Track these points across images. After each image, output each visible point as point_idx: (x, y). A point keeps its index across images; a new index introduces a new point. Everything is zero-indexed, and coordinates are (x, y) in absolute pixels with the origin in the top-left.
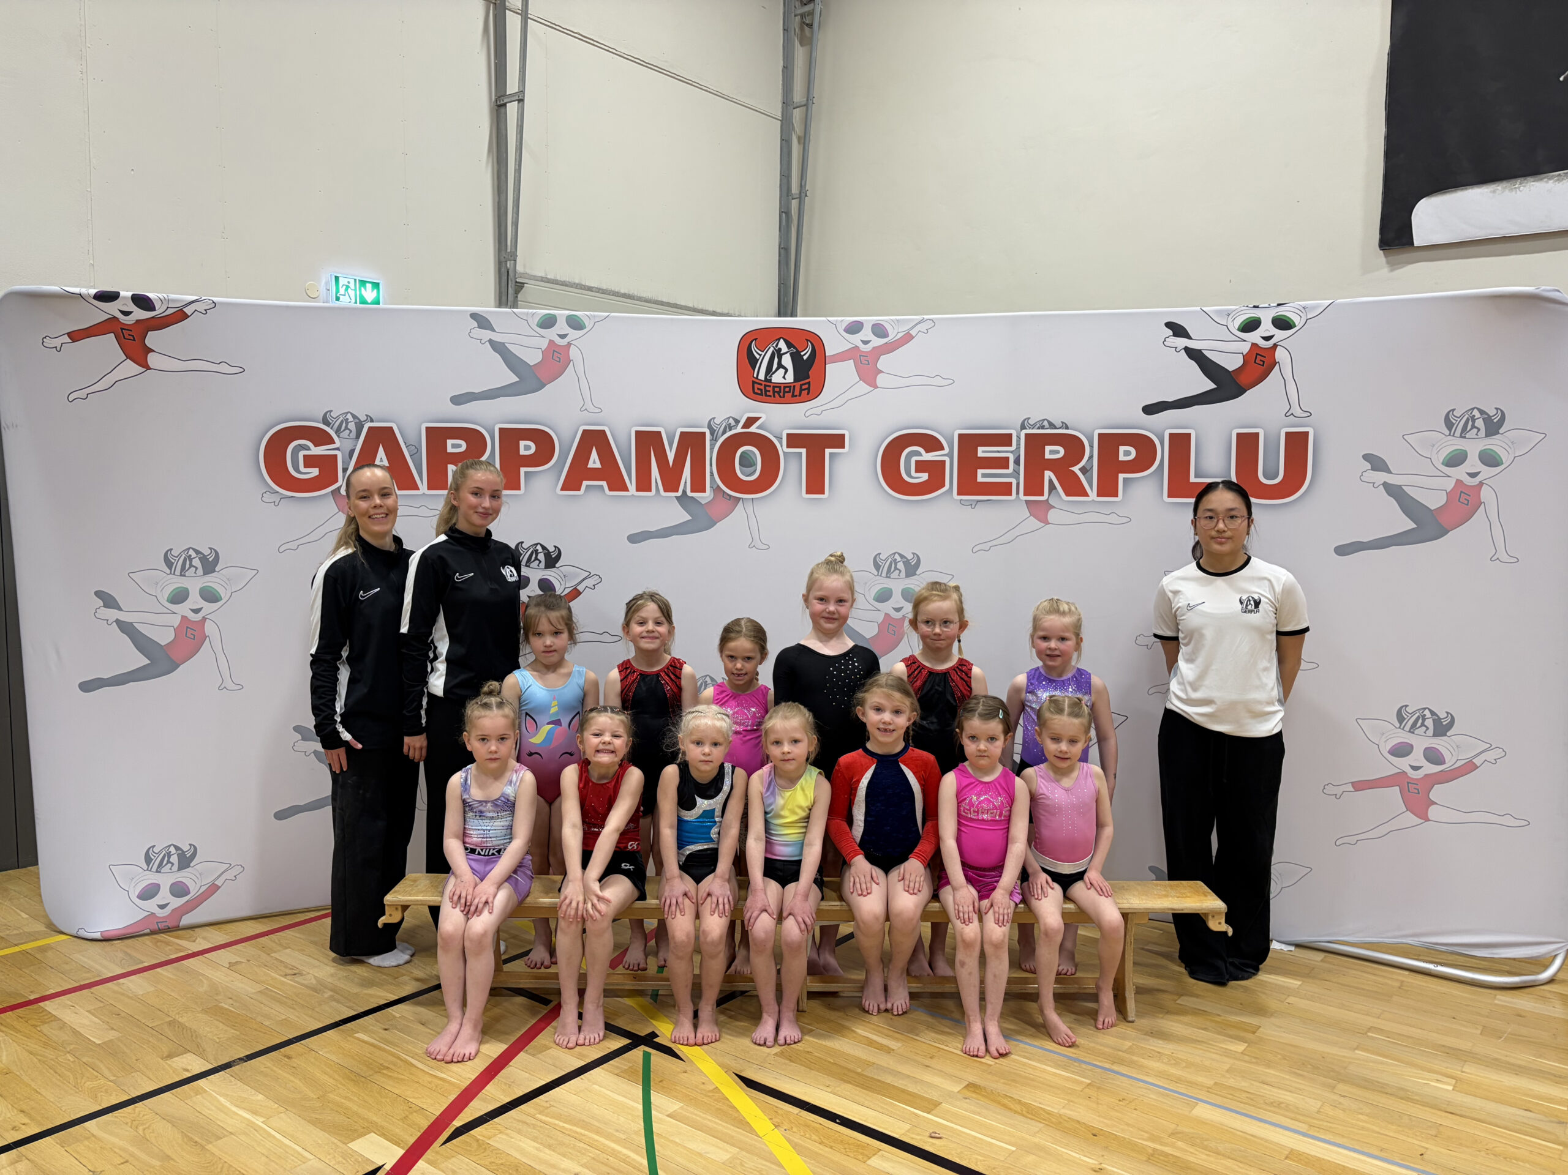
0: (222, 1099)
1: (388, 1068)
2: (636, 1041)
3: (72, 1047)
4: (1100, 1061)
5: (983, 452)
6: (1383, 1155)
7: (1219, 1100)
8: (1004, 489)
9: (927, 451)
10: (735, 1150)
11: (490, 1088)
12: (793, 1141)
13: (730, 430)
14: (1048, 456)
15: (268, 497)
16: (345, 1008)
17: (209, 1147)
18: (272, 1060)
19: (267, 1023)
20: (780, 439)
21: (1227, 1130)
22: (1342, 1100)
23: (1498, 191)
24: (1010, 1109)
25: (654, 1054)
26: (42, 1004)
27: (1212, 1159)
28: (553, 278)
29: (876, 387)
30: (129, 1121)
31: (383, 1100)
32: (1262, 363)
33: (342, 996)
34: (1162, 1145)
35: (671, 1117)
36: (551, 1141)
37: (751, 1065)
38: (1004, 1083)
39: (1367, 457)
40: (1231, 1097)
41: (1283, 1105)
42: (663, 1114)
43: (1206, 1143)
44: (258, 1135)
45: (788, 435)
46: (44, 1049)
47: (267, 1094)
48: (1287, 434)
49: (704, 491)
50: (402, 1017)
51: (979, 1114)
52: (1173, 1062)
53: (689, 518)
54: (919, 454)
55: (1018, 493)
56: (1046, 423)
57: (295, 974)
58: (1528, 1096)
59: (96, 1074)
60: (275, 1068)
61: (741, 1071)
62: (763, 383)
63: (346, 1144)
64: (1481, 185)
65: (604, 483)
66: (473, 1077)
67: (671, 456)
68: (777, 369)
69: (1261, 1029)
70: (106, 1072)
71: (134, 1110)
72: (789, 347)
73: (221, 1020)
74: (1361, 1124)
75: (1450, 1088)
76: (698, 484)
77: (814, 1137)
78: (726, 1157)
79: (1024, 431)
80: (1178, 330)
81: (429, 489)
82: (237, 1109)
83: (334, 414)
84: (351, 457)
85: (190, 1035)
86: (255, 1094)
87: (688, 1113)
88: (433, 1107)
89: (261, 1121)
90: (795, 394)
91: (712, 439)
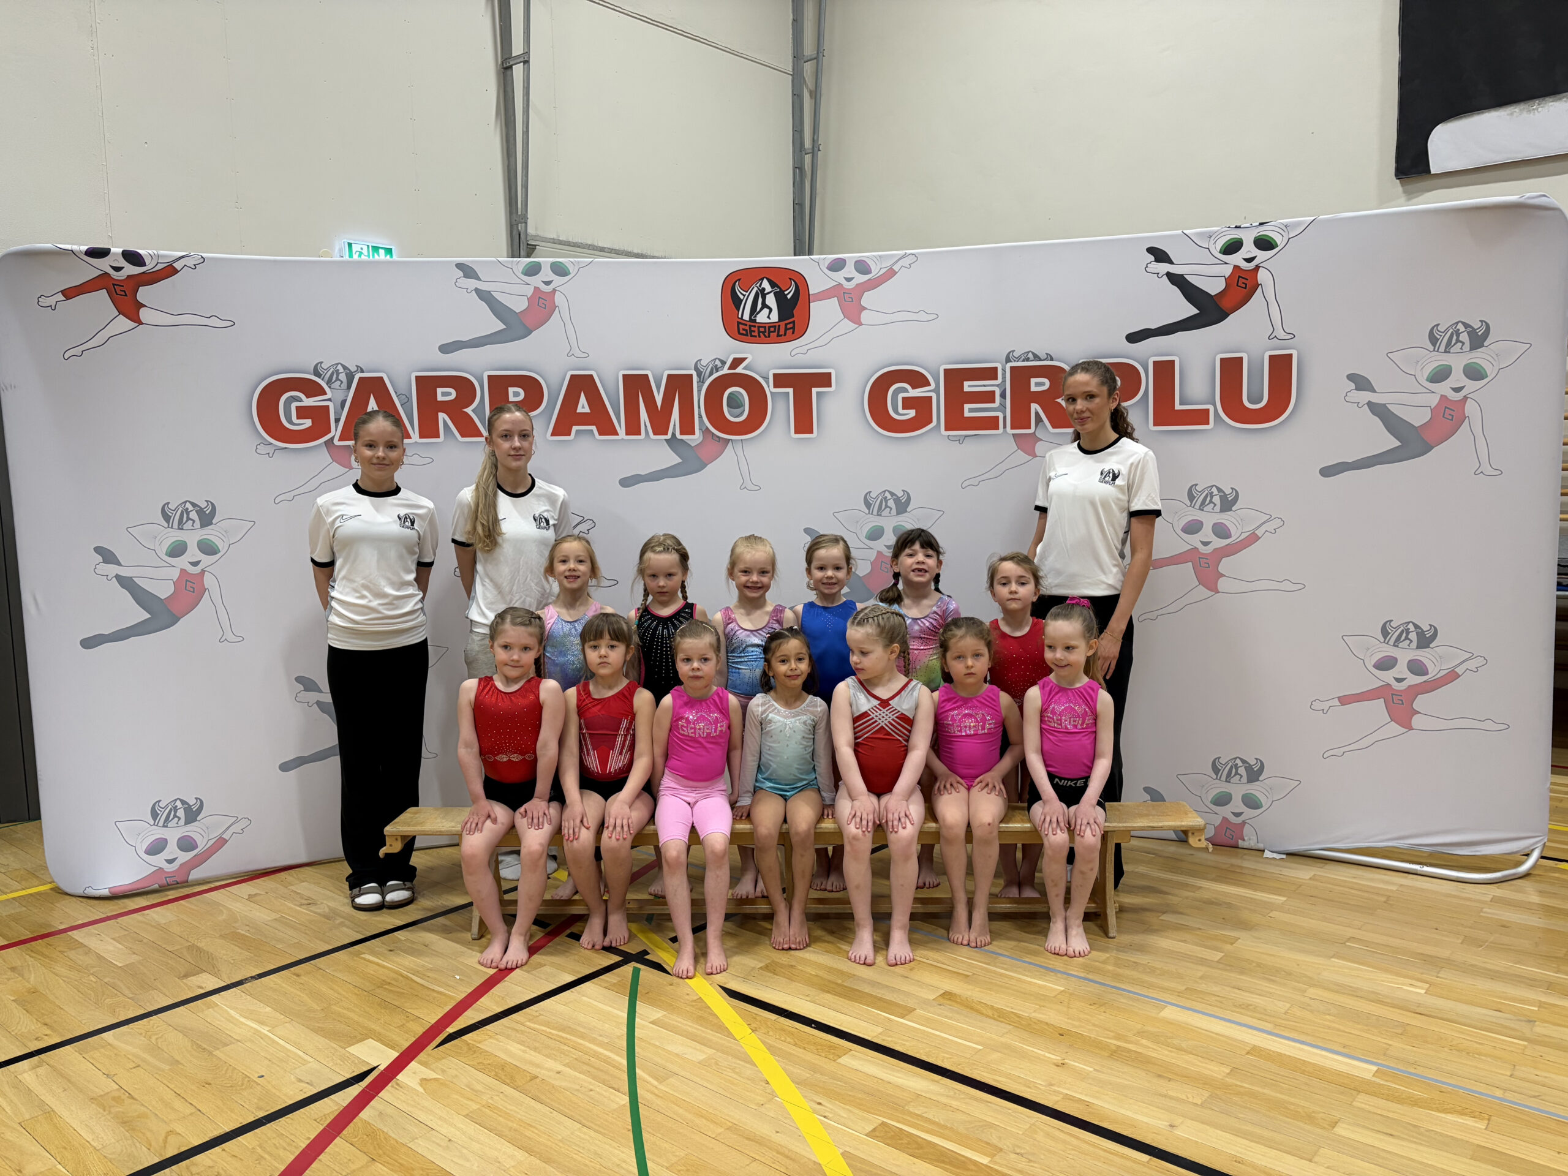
2: (627, 958)
3: (95, 969)
5: (969, 386)
6: (1345, 1051)
7: (1188, 1004)
8: (992, 423)
9: (914, 388)
10: (710, 1051)
11: (485, 999)
12: (768, 1043)
13: (717, 371)
14: (1033, 388)
15: (262, 449)
16: (355, 933)
17: (217, 1053)
18: (282, 978)
19: (279, 948)
20: (766, 379)
21: (1192, 1029)
22: (1310, 1001)
23: (1515, 114)
24: (983, 1014)
25: (644, 970)
26: (70, 933)
27: (1173, 1054)
28: (565, 239)
29: (861, 324)
30: (143, 1031)
31: (383, 1011)
32: (1244, 286)
33: (351, 922)
34: (1126, 1042)
35: (653, 1024)
36: (537, 1045)
37: (736, 979)
38: (979, 991)
39: (1351, 377)
40: (1200, 1000)
41: (1251, 1007)
42: (646, 1022)
43: (1169, 1040)
44: (263, 1042)
45: (775, 375)
46: (69, 972)
47: (275, 1006)
48: (1271, 357)
49: (694, 434)
50: (407, 940)
51: (951, 1018)
52: (1148, 970)
53: (680, 461)
54: (906, 391)
55: (1005, 427)
56: (1030, 356)
57: (310, 904)
58: (1500, 998)
59: (116, 992)
60: (284, 985)
61: (725, 983)
62: (748, 323)
63: (345, 1048)
64: (1498, 108)
65: (594, 428)
66: (469, 991)
67: (659, 399)
68: (761, 310)
69: (1239, 940)
70: (127, 992)
71: (149, 1022)
72: (772, 287)
73: (236, 943)
74: (1328, 1023)
75: (1423, 991)
76: (687, 427)
77: (789, 1040)
78: (702, 1057)
79: (1009, 365)
80: (1160, 255)
81: (421, 437)
82: (246, 1020)
83: (325, 366)
84: (343, 407)
85: (207, 957)
86: (263, 1007)
87: (670, 1020)
88: (429, 1017)
89: (267, 1030)
90: (780, 334)
91: (700, 381)
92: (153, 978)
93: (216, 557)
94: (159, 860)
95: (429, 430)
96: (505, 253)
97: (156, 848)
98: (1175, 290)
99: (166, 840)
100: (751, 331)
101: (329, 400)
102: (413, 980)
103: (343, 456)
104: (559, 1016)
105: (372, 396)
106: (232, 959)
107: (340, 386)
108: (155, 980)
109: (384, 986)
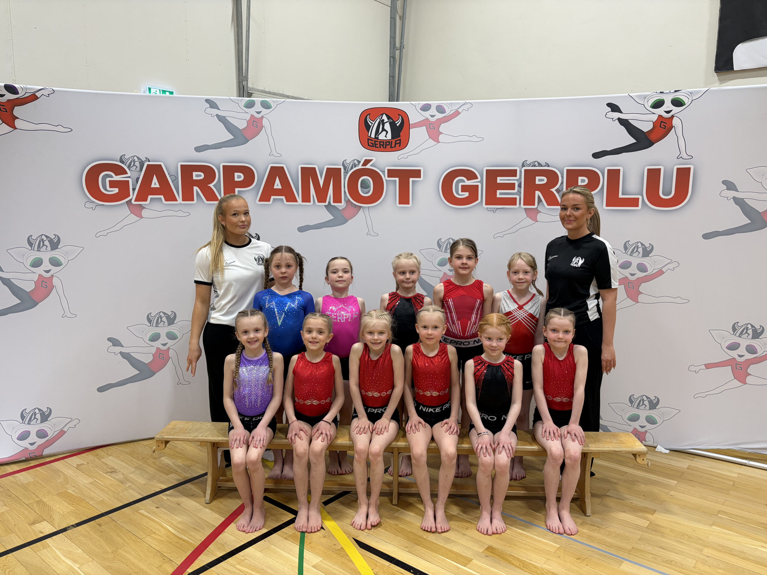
0: (57, 552)
1: (155, 533)
5: (500, 180)
8: (513, 202)
9: (468, 180)
11: (211, 547)
14: (537, 182)
15: (88, 205)
16: (138, 494)
18: (90, 527)
19: (91, 504)
20: (383, 172)
22: (707, 559)
24: (513, 564)
28: (268, 91)
29: (439, 142)
31: (149, 554)
32: (664, 127)
33: (136, 486)
35: (314, 568)
40: (642, 557)
41: (673, 563)
42: (310, 565)
45: (388, 170)
47: (84, 549)
48: (678, 169)
49: (341, 202)
50: (168, 499)
51: (494, 567)
54: (464, 181)
55: (520, 204)
56: (536, 163)
57: (112, 472)
60: (91, 532)
61: (357, 537)
62: (373, 140)
65: (283, 198)
66: (203, 540)
67: (321, 182)
68: (382, 132)
71: (6, 558)
72: (388, 119)
73: (66, 500)
76: (337, 198)
79: (524, 168)
80: (614, 108)
81: (183, 200)
82: (65, 558)
83: (126, 157)
84: (137, 182)
85: (48, 509)
86: (77, 549)
87: (324, 564)
88: (177, 559)
89: (77, 567)
90: (392, 146)
91: (345, 172)
92: (14, 524)
93: (62, 267)
94: (25, 444)
95: (188, 196)
96: (236, 95)
97: (24, 436)
98: (623, 128)
99: (29, 432)
100: (376, 144)
101: (129, 177)
102: (169, 530)
103: (137, 211)
104: (257, 561)
105: (155, 176)
106: (62, 512)
107: (136, 169)
108: (15, 525)
109: (151, 535)
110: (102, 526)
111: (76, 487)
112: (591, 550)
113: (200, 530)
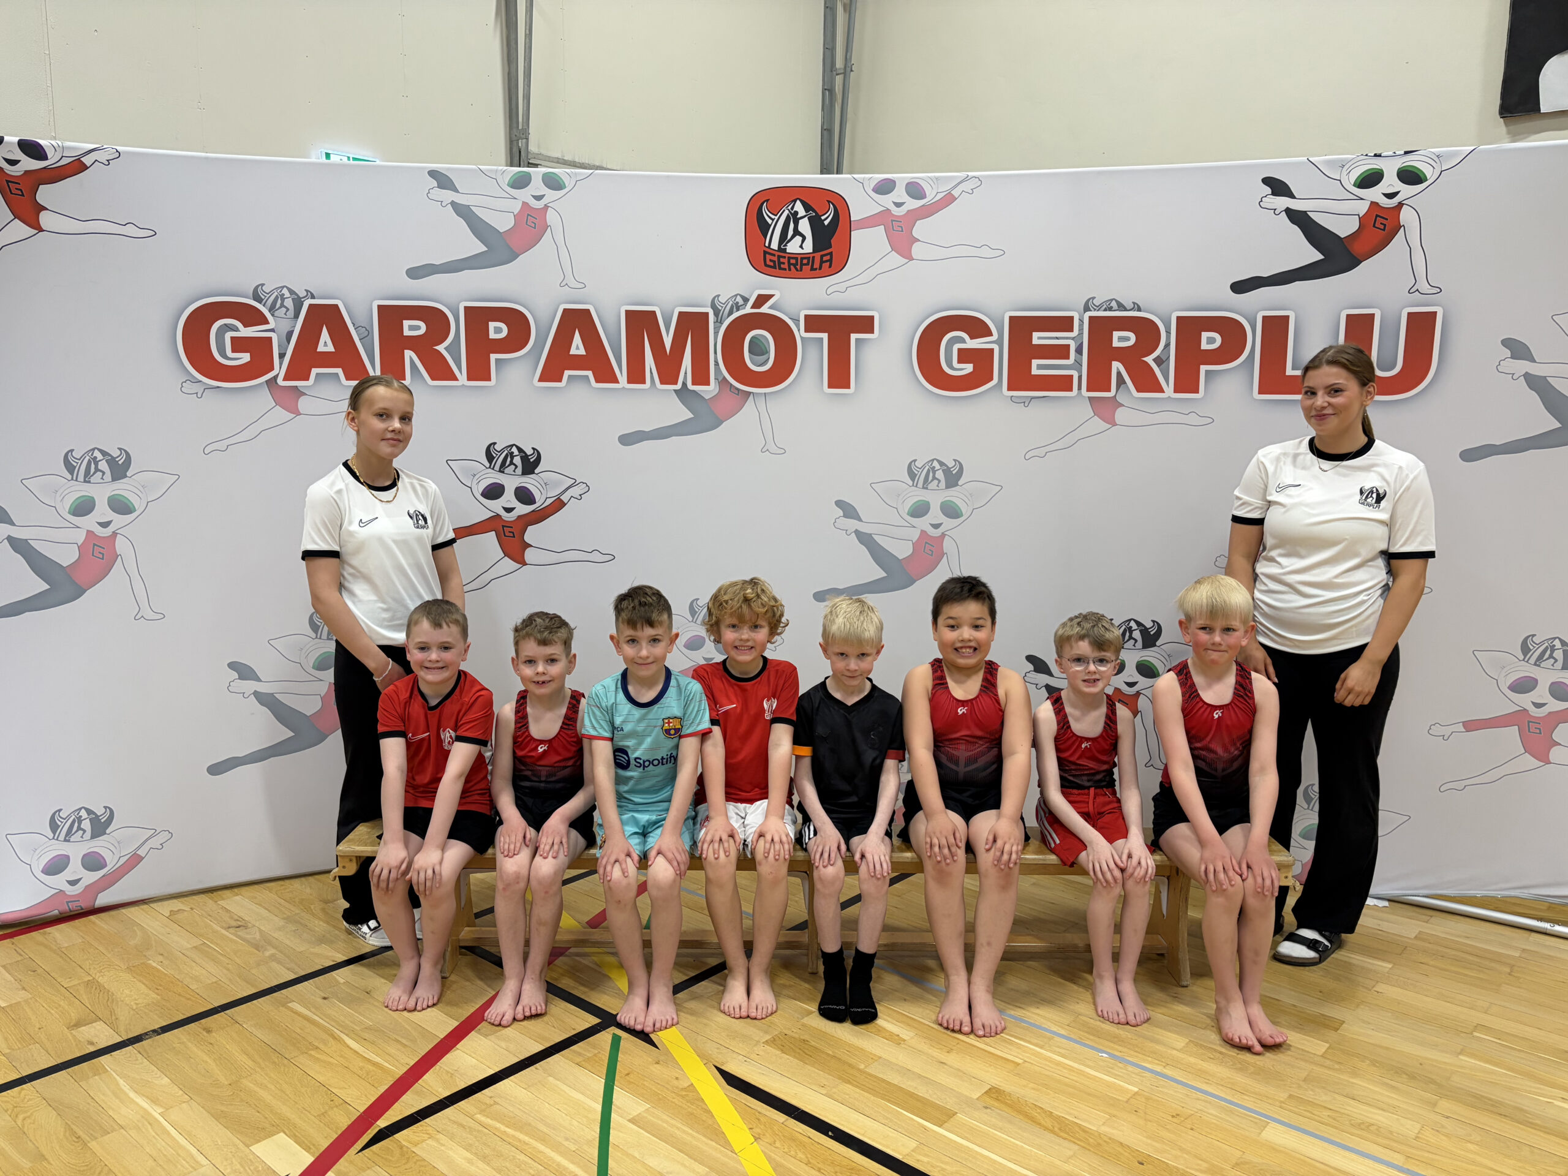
0: (121, 1082)
1: (317, 1048)
2: (605, 1020)
4: (1150, 1063)
5: (1039, 338)
7: (1296, 1120)
8: (1064, 383)
9: (972, 338)
11: (428, 1077)
12: (774, 1160)
13: (738, 310)
14: (1116, 344)
15: (189, 387)
16: (287, 971)
17: (93, 1145)
18: (189, 1034)
19: (193, 987)
20: (796, 321)
21: (1304, 1161)
22: (1444, 1121)
24: (1039, 1124)
25: (625, 1040)
28: (570, 159)
29: (911, 259)
32: (1382, 227)
33: (284, 954)
35: (633, 1123)
36: (487, 1151)
37: (735, 1055)
38: (1033, 1089)
39: (1506, 343)
40: (1308, 1114)
41: (1372, 1128)
42: (624, 1118)
44: (151, 1131)
45: (806, 317)
47: (173, 1077)
48: (1410, 315)
49: (708, 384)
50: (347, 983)
51: (1000, 1129)
54: (963, 341)
55: (1080, 388)
56: (1114, 304)
57: (239, 927)
61: (723, 1064)
62: (776, 254)
63: (248, 1146)
65: (589, 373)
66: (412, 1063)
67: (668, 341)
68: (793, 237)
71: (20, 1093)
73: (143, 981)
74: (1471, 1156)
76: (701, 376)
77: (800, 1155)
79: (1088, 314)
80: (1278, 188)
82: (136, 1094)
83: (267, 289)
84: (289, 341)
85: (107, 999)
86: (160, 1077)
87: (653, 1117)
88: (358, 1101)
89: (159, 1112)
90: (815, 267)
91: (717, 321)
92: (38, 1026)
93: (134, 515)
94: (59, 883)
97: (55, 867)
98: (1296, 229)
99: (67, 857)
100: (781, 263)
101: (272, 330)
102: (345, 1043)
103: (288, 399)
104: (519, 1107)
105: (325, 328)
106: (137, 1004)
107: (285, 314)
108: (40, 1029)
109: (310, 1052)
110: (214, 1034)
111: (166, 955)
112: (1203, 1098)
113: (407, 1043)
